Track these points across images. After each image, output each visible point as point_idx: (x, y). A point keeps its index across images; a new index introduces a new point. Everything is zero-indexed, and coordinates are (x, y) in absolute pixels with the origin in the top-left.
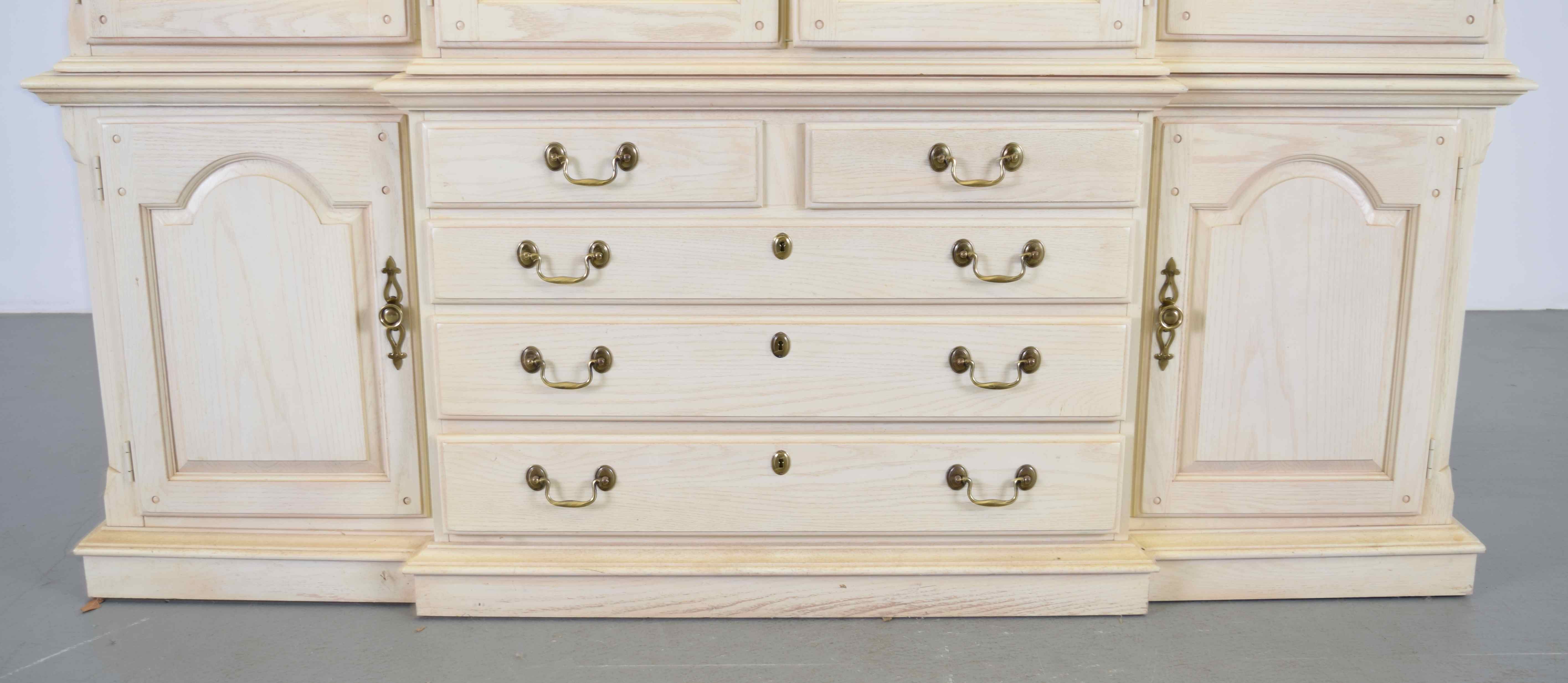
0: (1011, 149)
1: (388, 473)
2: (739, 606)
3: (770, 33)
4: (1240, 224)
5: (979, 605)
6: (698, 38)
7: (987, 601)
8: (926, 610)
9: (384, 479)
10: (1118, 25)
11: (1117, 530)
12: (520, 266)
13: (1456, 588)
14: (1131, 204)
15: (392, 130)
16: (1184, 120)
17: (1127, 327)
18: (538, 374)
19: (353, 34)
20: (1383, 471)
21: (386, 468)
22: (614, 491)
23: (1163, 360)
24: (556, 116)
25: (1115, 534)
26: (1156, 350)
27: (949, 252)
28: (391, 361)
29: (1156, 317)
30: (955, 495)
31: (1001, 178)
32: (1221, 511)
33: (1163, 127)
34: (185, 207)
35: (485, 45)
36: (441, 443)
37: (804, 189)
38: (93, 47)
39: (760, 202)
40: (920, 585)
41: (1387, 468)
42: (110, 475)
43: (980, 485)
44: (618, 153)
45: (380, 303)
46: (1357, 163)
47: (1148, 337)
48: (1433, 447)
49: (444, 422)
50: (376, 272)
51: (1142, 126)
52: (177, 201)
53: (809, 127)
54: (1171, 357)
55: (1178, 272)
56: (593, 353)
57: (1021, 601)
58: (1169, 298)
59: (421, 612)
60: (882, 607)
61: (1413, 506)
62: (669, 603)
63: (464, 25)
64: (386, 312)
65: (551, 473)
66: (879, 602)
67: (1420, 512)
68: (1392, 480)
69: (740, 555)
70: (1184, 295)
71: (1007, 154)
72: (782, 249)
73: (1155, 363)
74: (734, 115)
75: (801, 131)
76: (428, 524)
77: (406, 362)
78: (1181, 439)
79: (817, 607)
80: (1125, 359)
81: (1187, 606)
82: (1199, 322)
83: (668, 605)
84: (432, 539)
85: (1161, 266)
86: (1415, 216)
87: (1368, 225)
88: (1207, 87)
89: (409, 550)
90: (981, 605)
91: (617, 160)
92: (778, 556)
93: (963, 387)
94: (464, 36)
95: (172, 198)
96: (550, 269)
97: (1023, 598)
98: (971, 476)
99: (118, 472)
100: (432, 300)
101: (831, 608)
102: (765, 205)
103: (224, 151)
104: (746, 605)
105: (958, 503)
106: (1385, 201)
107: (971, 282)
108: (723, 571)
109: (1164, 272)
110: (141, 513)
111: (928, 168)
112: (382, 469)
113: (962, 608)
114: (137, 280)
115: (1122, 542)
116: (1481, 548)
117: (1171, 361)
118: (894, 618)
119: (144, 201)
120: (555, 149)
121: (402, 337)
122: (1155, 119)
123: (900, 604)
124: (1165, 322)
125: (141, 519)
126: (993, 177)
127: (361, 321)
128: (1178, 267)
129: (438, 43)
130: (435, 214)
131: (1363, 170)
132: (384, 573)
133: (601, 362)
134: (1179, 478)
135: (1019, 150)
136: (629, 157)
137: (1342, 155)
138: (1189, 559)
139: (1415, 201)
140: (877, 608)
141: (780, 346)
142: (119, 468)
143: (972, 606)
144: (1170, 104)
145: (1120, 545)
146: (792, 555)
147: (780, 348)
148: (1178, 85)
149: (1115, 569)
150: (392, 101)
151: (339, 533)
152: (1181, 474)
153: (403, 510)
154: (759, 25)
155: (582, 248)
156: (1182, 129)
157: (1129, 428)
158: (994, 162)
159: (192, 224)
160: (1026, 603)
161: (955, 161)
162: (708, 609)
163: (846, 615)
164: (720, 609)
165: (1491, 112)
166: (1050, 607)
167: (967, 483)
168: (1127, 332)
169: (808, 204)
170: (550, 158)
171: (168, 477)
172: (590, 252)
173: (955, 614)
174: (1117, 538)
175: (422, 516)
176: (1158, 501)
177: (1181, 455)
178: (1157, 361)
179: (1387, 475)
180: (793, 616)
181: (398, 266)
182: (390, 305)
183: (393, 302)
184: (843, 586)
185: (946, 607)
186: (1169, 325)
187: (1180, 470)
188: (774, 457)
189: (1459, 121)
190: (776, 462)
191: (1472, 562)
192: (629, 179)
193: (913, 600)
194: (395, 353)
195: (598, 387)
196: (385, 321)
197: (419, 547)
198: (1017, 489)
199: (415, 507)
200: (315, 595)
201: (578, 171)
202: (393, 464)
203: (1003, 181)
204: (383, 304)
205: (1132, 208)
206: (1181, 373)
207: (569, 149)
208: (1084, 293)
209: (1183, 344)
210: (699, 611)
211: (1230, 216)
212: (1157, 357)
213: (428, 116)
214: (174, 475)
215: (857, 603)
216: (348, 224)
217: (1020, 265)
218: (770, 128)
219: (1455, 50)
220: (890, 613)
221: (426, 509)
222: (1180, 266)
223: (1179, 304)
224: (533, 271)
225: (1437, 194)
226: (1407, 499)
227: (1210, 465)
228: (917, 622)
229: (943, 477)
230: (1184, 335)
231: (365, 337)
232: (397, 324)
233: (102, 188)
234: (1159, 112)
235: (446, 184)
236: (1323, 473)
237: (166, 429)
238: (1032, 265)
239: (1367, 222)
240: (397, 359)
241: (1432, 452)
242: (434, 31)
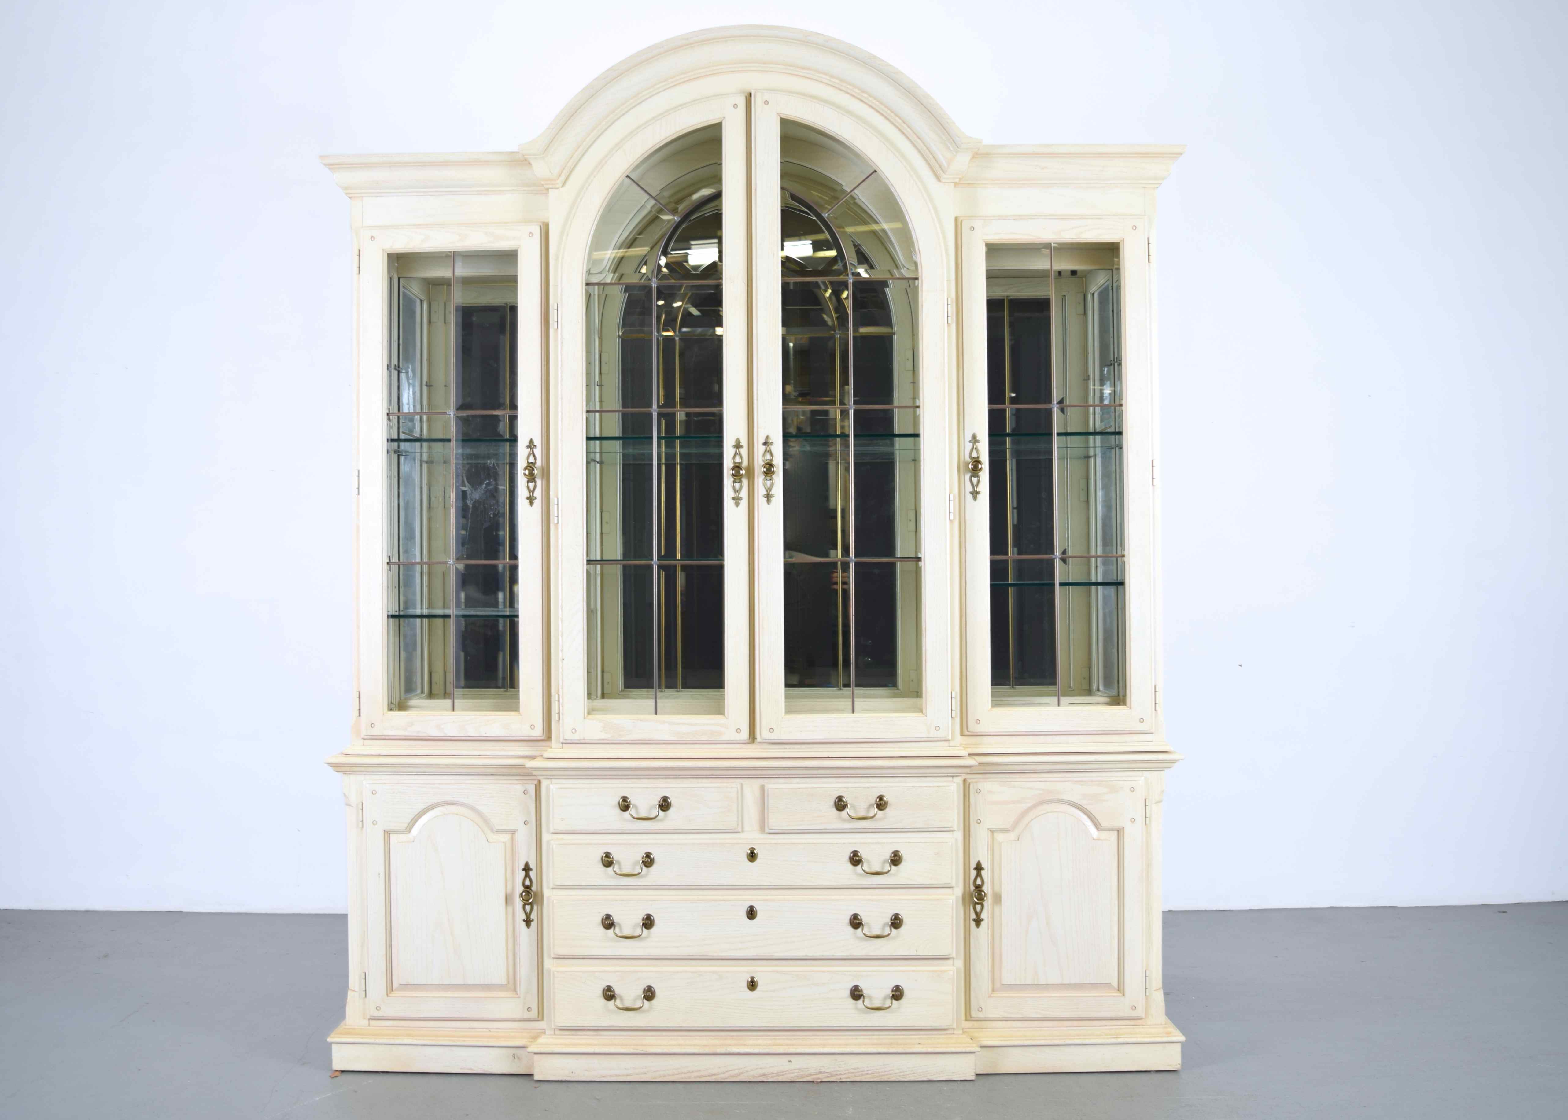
0: (881, 798)
1: (519, 993)
2: (727, 1074)
3: (745, 735)
4: (1018, 840)
5: (872, 1073)
6: (704, 738)
7: (878, 1071)
8: (841, 1076)
9: (516, 996)
10: (937, 728)
11: (955, 1026)
12: (603, 867)
13: (1170, 1065)
14: (951, 829)
15: (532, 788)
16: (981, 780)
17: (953, 902)
18: (612, 930)
19: (514, 735)
20: (1119, 990)
21: (518, 989)
22: (654, 1002)
23: (978, 921)
24: (625, 781)
25: (954, 1029)
26: (973, 916)
27: (847, 858)
28: (524, 923)
29: (971, 896)
30: (856, 1004)
31: (875, 815)
32: (1019, 1016)
33: (969, 784)
34: (410, 832)
35: (587, 741)
36: (553, 973)
37: (764, 822)
38: (364, 741)
39: (740, 830)
40: (836, 1060)
41: (1120, 989)
42: (350, 994)
43: (870, 998)
44: (660, 802)
45: (520, 889)
46: (1084, 803)
47: (968, 908)
48: (1147, 975)
49: (555, 960)
50: (518, 870)
51: (955, 784)
52: (406, 828)
53: (767, 786)
54: (983, 920)
55: (983, 869)
56: (644, 918)
57: (898, 1071)
58: (979, 885)
59: (536, 1078)
60: (814, 1075)
61: (1140, 1012)
62: (686, 1072)
63: (576, 730)
64: (524, 894)
65: (618, 990)
66: (812, 1071)
67: (1143, 1016)
68: (1124, 995)
69: (729, 1042)
70: (988, 883)
71: (879, 801)
72: (752, 856)
73: (973, 924)
74: (725, 780)
75: (762, 788)
76: (542, 1025)
77: (534, 925)
78: (993, 972)
79: (775, 1075)
80: (952, 920)
81: (1001, 1077)
82: (998, 899)
83: (685, 1073)
84: (544, 1033)
85: (973, 865)
86: (1122, 834)
87: (1094, 839)
88: (991, 762)
89: (530, 1040)
90: (874, 1073)
91: (659, 806)
92: (751, 1042)
93: (858, 938)
94: (576, 737)
95: (403, 826)
96: (620, 868)
97: (898, 1069)
98: (865, 992)
99: (356, 992)
100: (551, 886)
101: (783, 1075)
102: (743, 831)
103: (435, 800)
104: (731, 1073)
105: (857, 1009)
106: (1102, 826)
107: (860, 875)
108: (719, 1050)
109: (975, 869)
110: (368, 1017)
111: (834, 810)
112: (515, 990)
113: (862, 1075)
114: (379, 874)
115: (958, 1034)
116: (1182, 1038)
117: (982, 923)
118: (821, 1082)
119: (387, 828)
120: (625, 799)
121: (532, 909)
122: (965, 781)
123: (824, 1073)
124: (976, 898)
125: (367, 1021)
126: (871, 814)
127: (508, 900)
128: (983, 866)
129: (561, 741)
130: (555, 836)
131: (1089, 807)
132: (514, 1054)
133: (648, 923)
134: (992, 995)
135: (885, 799)
136: (666, 804)
137: (1074, 799)
138: (1000, 1045)
139: (1121, 825)
140: (811, 1075)
141: (751, 913)
142: (357, 989)
143: (868, 1074)
144: (970, 771)
145: (956, 1036)
146: (760, 1042)
147: (752, 914)
148: (971, 762)
149: (953, 1050)
150: (535, 773)
151: (487, 1030)
152: (994, 993)
153: (527, 1015)
154: (738, 730)
155: (639, 856)
156: (980, 786)
157: (960, 963)
158: (871, 806)
159: (413, 842)
160: (901, 1072)
161: (849, 805)
162: (709, 1076)
163: (793, 1080)
164: (717, 1076)
165: (1162, 772)
166: (915, 1075)
167: (862, 997)
168: (953, 905)
169: (767, 830)
170: (622, 804)
171: (387, 994)
172: (643, 858)
173: (858, 1079)
174: (956, 1032)
175: (537, 1019)
176: (980, 1009)
177: (993, 981)
178: (974, 922)
179: (1121, 993)
180: (760, 1081)
181: (531, 867)
182: (527, 889)
183: (527, 888)
184: (790, 1061)
185: (853, 1075)
186: (978, 900)
187: (993, 990)
188: (748, 981)
189: (1143, 778)
190: (750, 983)
191: (1178, 1048)
192: (666, 816)
193: (832, 1070)
194: (527, 919)
195: (646, 938)
196: (523, 899)
197: (535, 1038)
198: (892, 999)
199: (534, 1014)
200: (471, 1069)
201: (637, 812)
202: (522, 988)
203: (877, 816)
204: (522, 889)
205: (953, 831)
206: (990, 929)
207: (632, 800)
208: (927, 881)
209: (990, 912)
210: (704, 1076)
211: (1012, 836)
212: (974, 920)
213: (553, 780)
214: (390, 993)
215: (799, 1072)
216: (504, 842)
217: (888, 865)
218: (745, 787)
219: (1135, 738)
220: (819, 1078)
221: (541, 1016)
222: (984, 865)
223: (985, 888)
224: (610, 869)
225: (1133, 821)
226: (1134, 1008)
227: (1011, 987)
228: (835, 1084)
229: (848, 993)
230: (989, 907)
231: (510, 909)
232: (531, 901)
233: (363, 821)
234: (964, 776)
235: (562, 819)
236: (1080, 992)
237: (388, 964)
238: (895, 865)
239: (1093, 838)
240: (528, 922)
241: (1147, 978)
242: (559, 734)
